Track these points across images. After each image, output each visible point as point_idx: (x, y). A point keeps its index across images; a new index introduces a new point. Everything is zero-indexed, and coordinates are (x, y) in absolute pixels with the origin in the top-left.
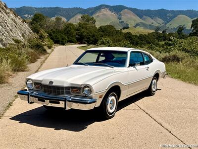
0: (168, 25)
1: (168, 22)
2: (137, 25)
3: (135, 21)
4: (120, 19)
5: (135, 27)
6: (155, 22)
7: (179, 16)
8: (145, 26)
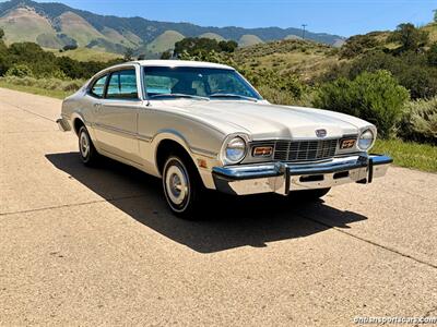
0: (149, 47)
1: (150, 42)
2: (93, 43)
3: (88, 34)
4: (59, 30)
5: (89, 46)
6: (126, 41)
7: (167, 32)
8: (108, 46)
